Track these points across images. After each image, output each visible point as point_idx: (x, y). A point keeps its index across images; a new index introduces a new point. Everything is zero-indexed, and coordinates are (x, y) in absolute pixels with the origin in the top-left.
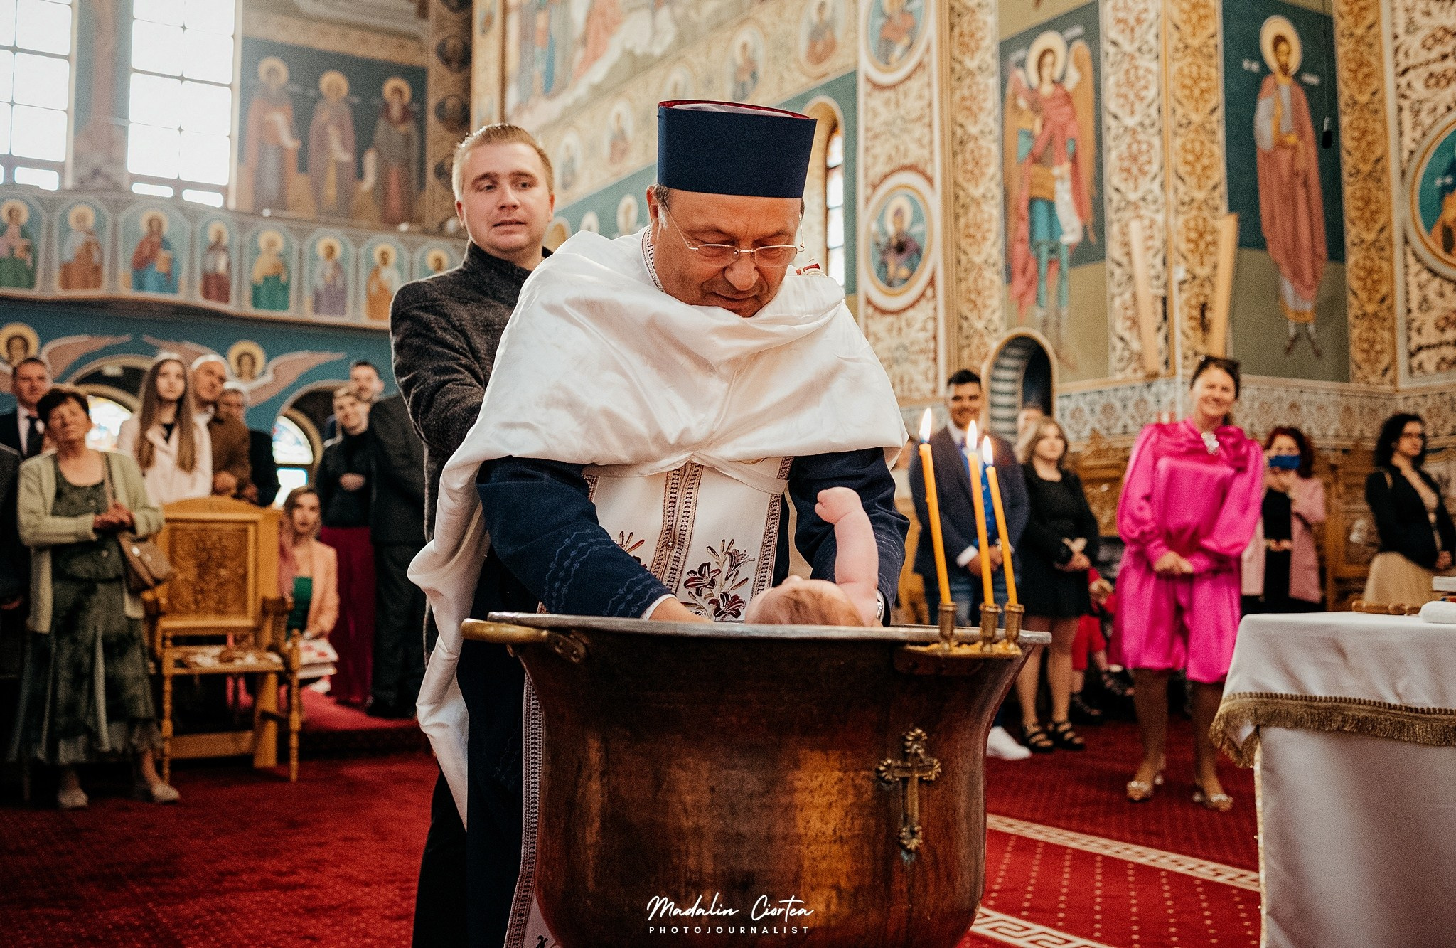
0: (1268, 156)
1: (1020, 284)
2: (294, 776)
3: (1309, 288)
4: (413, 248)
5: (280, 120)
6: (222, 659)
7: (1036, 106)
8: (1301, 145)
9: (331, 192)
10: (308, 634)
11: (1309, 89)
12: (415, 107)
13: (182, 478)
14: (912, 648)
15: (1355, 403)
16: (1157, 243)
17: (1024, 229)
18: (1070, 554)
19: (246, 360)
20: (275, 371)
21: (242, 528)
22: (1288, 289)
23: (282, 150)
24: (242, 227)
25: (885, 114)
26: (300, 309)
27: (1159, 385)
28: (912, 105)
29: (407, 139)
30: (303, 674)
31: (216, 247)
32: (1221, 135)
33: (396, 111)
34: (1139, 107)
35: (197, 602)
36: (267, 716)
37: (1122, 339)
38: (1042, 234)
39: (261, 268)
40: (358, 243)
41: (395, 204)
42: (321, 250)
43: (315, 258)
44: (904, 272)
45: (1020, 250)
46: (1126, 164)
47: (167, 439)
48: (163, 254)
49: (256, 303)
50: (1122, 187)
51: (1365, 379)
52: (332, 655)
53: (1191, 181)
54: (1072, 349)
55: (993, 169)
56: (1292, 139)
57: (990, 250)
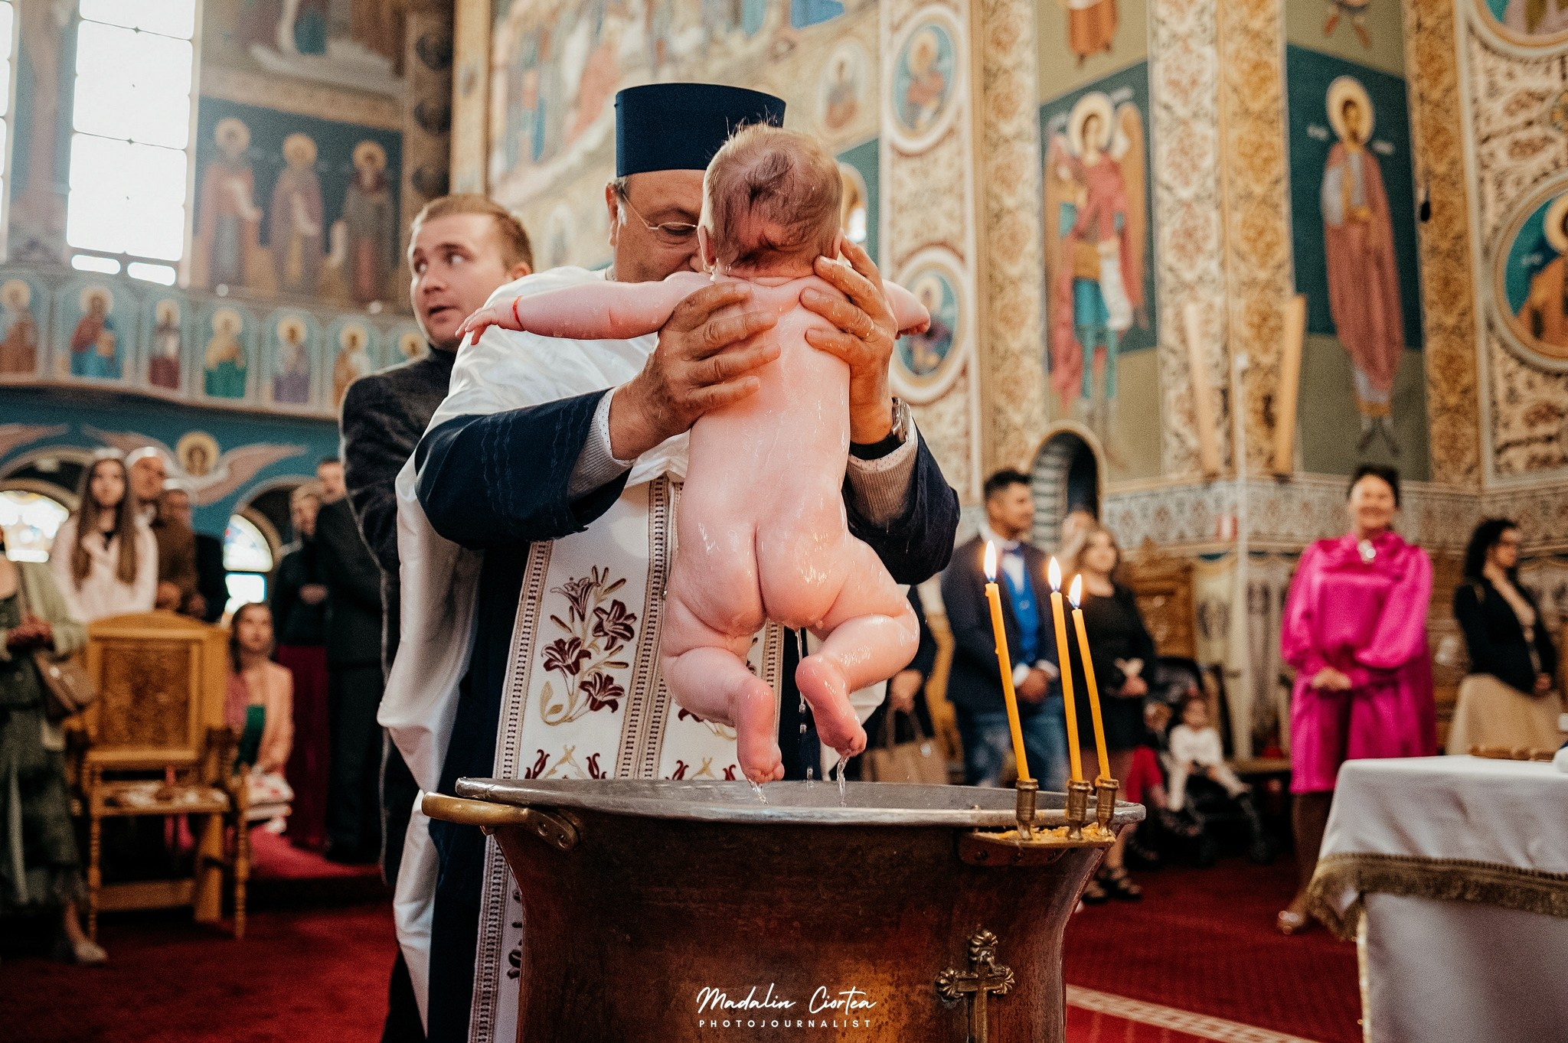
0: (1340, 233)
1: (1062, 373)
2: (240, 931)
3: (1384, 379)
4: (385, 329)
5: (239, 189)
6: (160, 797)
7: (1080, 174)
8: (1374, 221)
9: (295, 267)
10: (258, 768)
11: (1381, 158)
12: (389, 176)
13: (121, 590)
14: (982, 834)
15: (1437, 506)
16: (1216, 328)
17: (1066, 313)
18: (1123, 678)
19: (197, 456)
20: (231, 466)
21: (184, 648)
22: (1361, 379)
23: (240, 222)
24: (195, 307)
25: (911, 185)
26: (259, 397)
27: (1220, 487)
28: (941, 174)
29: (380, 210)
30: (252, 814)
31: (165, 328)
32: (1285, 208)
33: (368, 179)
34: (1195, 178)
35: (131, 732)
36: (210, 862)
37: (1177, 435)
38: (1087, 318)
39: (215, 352)
40: (324, 323)
41: (366, 282)
42: (282, 331)
43: (275, 341)
44: (933, 359)
45: (1063, 335)
46: (1182, 241)
47: (106, 547)
48: (106, 336)
49: (210, 389)
50: (1177, 265)
51: (1447, 480)
52: (286, 792)
53: (1254, 259)
54: (1121, 445)
55: (1032, 246)
56: (1364, 213)
57: (1028, 335)
